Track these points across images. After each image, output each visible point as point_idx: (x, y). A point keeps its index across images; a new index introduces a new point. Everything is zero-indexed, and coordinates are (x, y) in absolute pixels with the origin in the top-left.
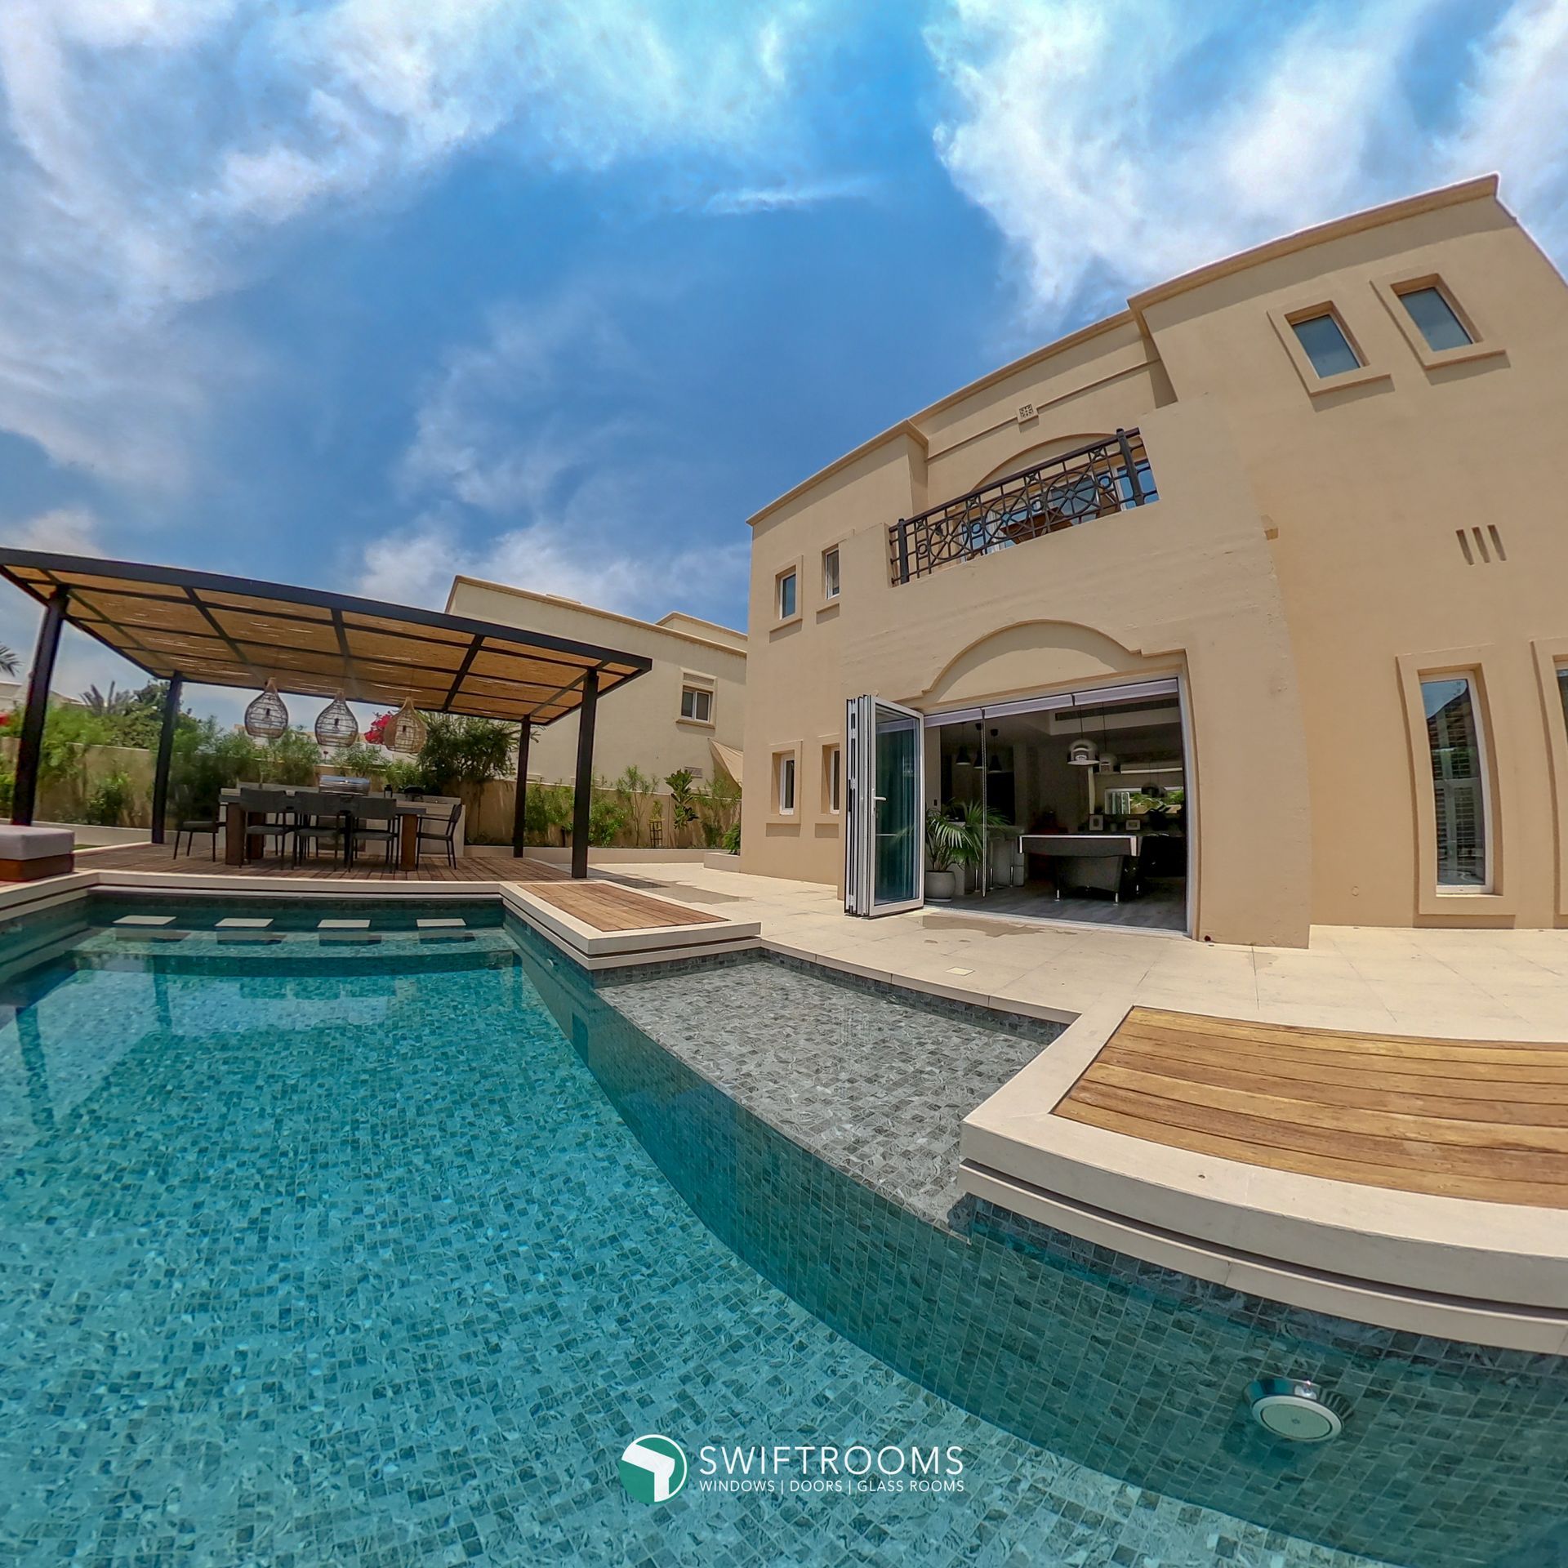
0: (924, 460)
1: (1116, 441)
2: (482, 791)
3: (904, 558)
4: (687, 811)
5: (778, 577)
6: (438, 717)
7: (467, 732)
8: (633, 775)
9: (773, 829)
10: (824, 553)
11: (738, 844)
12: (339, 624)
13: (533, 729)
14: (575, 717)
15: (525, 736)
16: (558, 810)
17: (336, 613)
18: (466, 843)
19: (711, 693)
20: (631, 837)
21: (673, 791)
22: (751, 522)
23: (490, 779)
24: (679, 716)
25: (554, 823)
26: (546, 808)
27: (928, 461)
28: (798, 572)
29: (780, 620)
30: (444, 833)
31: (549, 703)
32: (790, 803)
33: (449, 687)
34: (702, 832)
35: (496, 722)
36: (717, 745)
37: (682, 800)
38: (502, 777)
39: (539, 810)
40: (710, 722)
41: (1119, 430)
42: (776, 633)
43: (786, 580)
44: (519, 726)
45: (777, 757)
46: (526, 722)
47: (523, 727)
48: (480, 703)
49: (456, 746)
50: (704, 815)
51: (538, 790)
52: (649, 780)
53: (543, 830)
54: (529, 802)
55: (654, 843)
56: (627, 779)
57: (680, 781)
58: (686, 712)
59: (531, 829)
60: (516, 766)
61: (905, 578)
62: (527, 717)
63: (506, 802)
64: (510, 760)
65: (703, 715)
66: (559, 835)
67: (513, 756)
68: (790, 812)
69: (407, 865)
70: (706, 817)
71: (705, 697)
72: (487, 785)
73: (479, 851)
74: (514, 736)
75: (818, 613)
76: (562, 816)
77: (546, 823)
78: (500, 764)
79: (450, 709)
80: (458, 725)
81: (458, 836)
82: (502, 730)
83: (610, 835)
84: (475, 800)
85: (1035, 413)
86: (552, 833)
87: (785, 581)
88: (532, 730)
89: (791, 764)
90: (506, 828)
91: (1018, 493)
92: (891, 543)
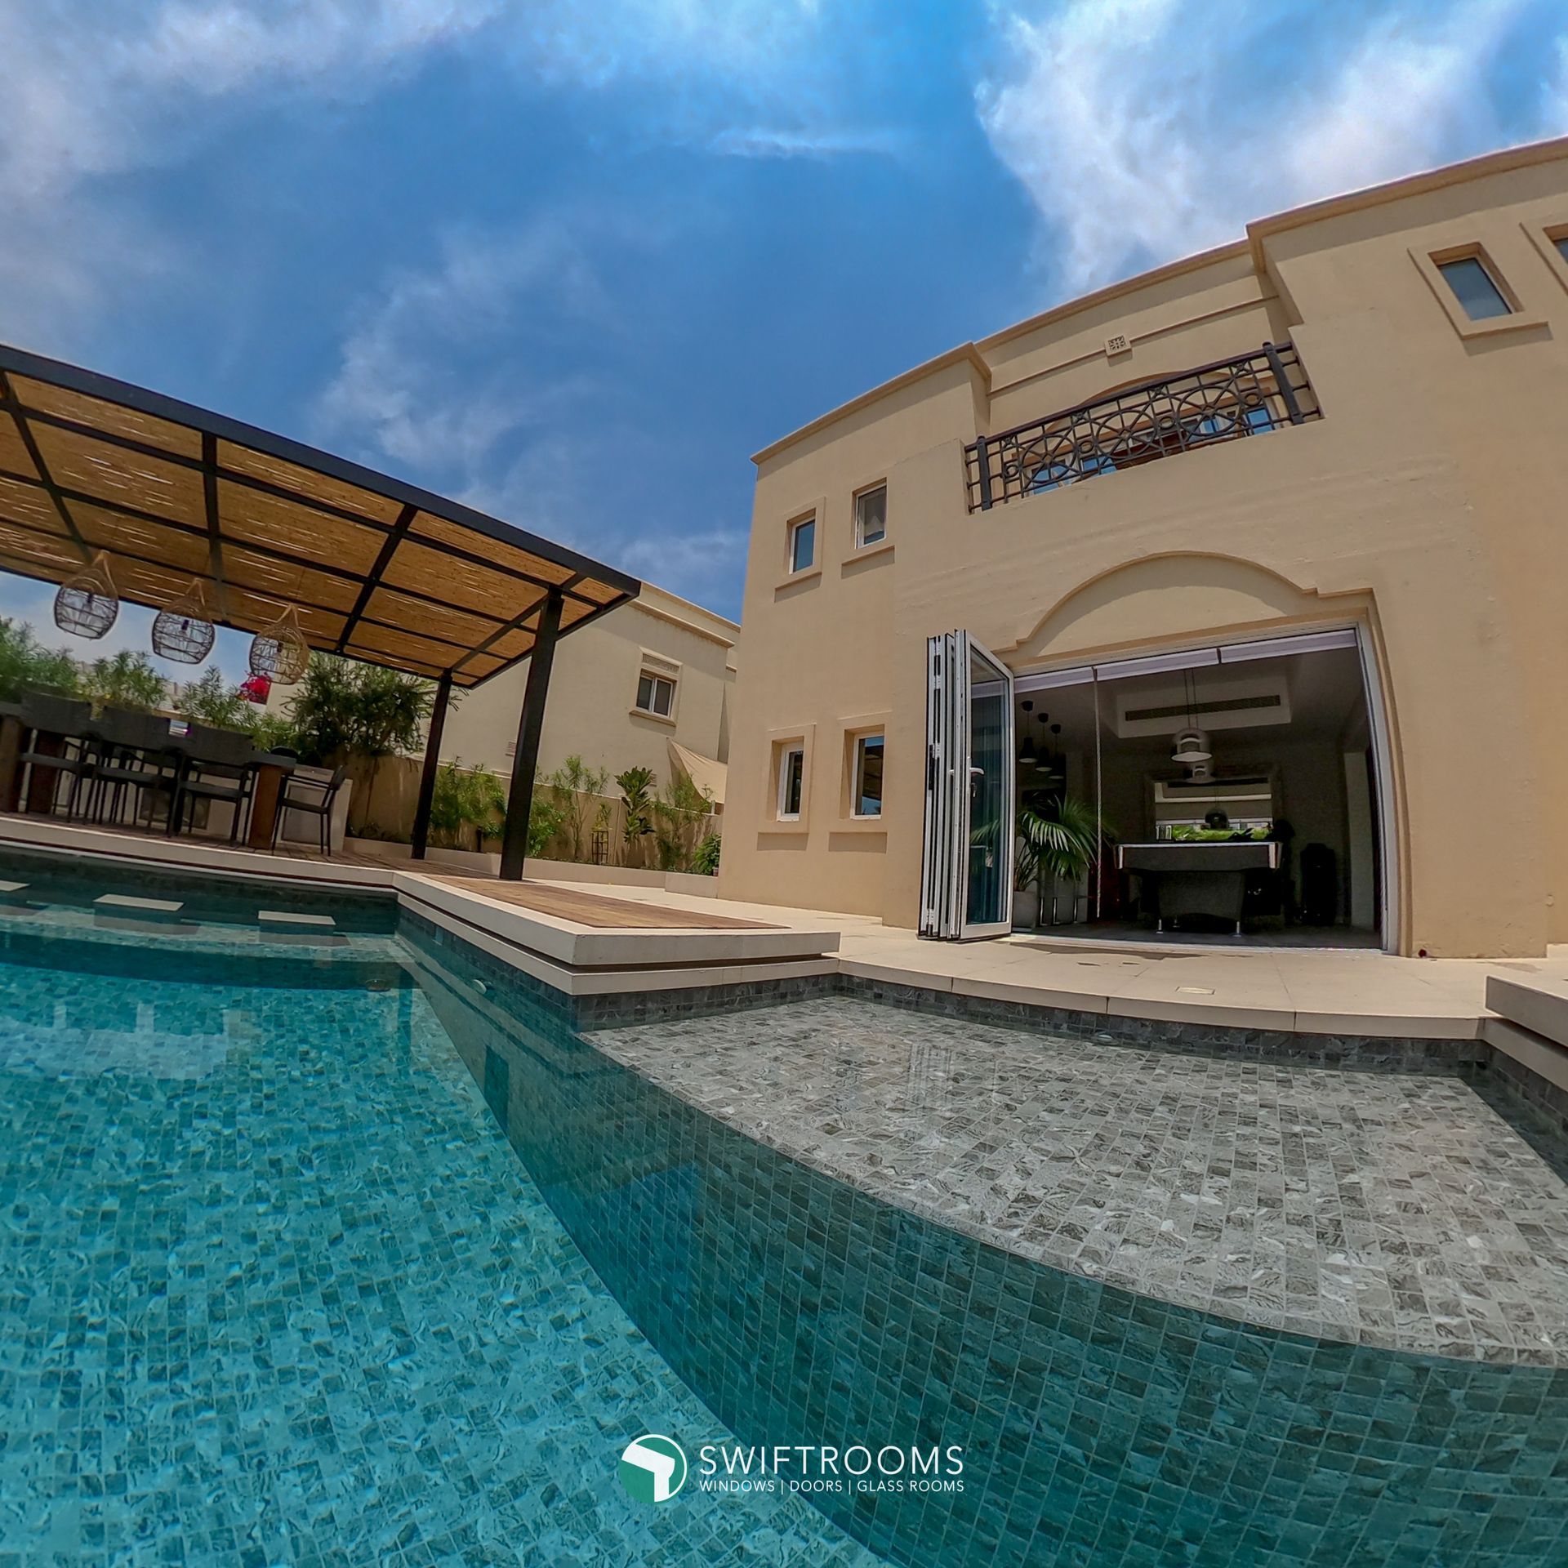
0: (987, 394)
1: (1264, 355)
2: (377, 768)
3: (986, 481)
4: (641, 820)
5: (790, 523)
6: (328, 661)
7: (365, 684)
8: (575, 770)
9: (767, 840)
10: (854, 494)
11: (713, 862)
12: (209, 467)
13: (454, 691)
14: (520, 672)
15: (443, 700)
16: (475, 803)
17: (209, 442)
18: (348, 833)
19: (675, 682)
20: (565, 849)
21: (624, 794)
22: (757, 460)
23: (389, 752)
24: (633, 707)
25: (469, 820)
26: (460, 798)
27: (990, 395)
28: (818, 518)
29: (790, 574)
30: (319, 804)
31: (481, 649)
32: (793, 807)
33: (349, 608)
34: (657, 850)
35: (406, 679)
36: (678, 747)
37: (636, 807)
38: (405, 752)
39: (450, 801)
40: (671, 717)
41: (1266, 344)
42: (783, 591)
43: (802, 530)
44: (435, 686)
45: (778, 746)
46: (446, 682)
47: (441, 688)
48: (388, 642)
49: (348, 704)
50: (661, 829)
51: (451, 772)
52: (596, 776)
53: (452, 826)
54: (437, 790)
55: (596, 858)
56: (568, 772)
57: (635, 781)
58: (642, 702)
59: (437, 826)
60: (425, 741)
61: (987, 503)
62: (448, 672)
63: (407, 786)
64: (417, 729)
65: (663, 707)
66: (473, 838)
67: (423, 724)
68: (794, 817)
69: (260, 839)
70: (662, 831)
71: (667, 687)
72: (380, 760)
73: (363, 845)
74: (427, 698)
75: (843, 565)
76: (479, 813)
77: (458, 819)
78: (404, 732)
79: (346, 649)
80: (353, 675)
81: (338, 822)
82: (413, 686)
83: (540, 842)
84: (366, 779)
85: (1128, 346)
86: (465, 833)
87: (798, 529)
88: (452, 694)
89: (797, 759)
90: (404, 822)
91: (1141, 408)
92: (968, 464)
